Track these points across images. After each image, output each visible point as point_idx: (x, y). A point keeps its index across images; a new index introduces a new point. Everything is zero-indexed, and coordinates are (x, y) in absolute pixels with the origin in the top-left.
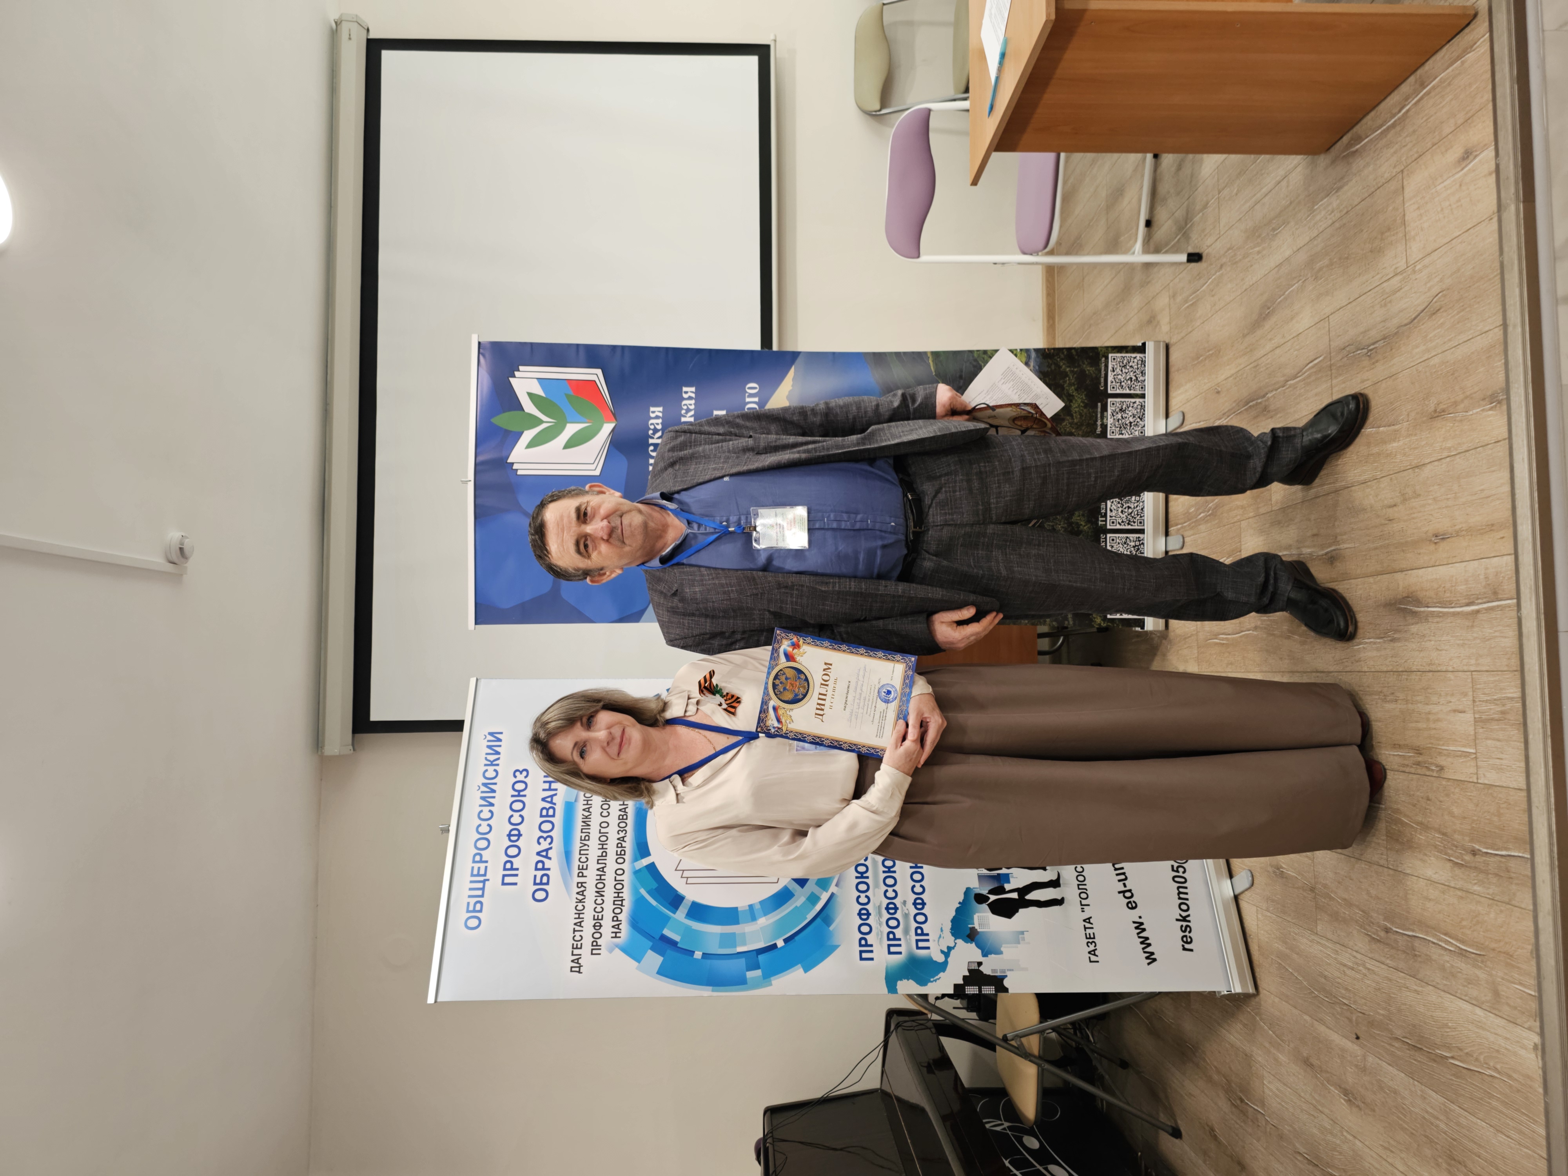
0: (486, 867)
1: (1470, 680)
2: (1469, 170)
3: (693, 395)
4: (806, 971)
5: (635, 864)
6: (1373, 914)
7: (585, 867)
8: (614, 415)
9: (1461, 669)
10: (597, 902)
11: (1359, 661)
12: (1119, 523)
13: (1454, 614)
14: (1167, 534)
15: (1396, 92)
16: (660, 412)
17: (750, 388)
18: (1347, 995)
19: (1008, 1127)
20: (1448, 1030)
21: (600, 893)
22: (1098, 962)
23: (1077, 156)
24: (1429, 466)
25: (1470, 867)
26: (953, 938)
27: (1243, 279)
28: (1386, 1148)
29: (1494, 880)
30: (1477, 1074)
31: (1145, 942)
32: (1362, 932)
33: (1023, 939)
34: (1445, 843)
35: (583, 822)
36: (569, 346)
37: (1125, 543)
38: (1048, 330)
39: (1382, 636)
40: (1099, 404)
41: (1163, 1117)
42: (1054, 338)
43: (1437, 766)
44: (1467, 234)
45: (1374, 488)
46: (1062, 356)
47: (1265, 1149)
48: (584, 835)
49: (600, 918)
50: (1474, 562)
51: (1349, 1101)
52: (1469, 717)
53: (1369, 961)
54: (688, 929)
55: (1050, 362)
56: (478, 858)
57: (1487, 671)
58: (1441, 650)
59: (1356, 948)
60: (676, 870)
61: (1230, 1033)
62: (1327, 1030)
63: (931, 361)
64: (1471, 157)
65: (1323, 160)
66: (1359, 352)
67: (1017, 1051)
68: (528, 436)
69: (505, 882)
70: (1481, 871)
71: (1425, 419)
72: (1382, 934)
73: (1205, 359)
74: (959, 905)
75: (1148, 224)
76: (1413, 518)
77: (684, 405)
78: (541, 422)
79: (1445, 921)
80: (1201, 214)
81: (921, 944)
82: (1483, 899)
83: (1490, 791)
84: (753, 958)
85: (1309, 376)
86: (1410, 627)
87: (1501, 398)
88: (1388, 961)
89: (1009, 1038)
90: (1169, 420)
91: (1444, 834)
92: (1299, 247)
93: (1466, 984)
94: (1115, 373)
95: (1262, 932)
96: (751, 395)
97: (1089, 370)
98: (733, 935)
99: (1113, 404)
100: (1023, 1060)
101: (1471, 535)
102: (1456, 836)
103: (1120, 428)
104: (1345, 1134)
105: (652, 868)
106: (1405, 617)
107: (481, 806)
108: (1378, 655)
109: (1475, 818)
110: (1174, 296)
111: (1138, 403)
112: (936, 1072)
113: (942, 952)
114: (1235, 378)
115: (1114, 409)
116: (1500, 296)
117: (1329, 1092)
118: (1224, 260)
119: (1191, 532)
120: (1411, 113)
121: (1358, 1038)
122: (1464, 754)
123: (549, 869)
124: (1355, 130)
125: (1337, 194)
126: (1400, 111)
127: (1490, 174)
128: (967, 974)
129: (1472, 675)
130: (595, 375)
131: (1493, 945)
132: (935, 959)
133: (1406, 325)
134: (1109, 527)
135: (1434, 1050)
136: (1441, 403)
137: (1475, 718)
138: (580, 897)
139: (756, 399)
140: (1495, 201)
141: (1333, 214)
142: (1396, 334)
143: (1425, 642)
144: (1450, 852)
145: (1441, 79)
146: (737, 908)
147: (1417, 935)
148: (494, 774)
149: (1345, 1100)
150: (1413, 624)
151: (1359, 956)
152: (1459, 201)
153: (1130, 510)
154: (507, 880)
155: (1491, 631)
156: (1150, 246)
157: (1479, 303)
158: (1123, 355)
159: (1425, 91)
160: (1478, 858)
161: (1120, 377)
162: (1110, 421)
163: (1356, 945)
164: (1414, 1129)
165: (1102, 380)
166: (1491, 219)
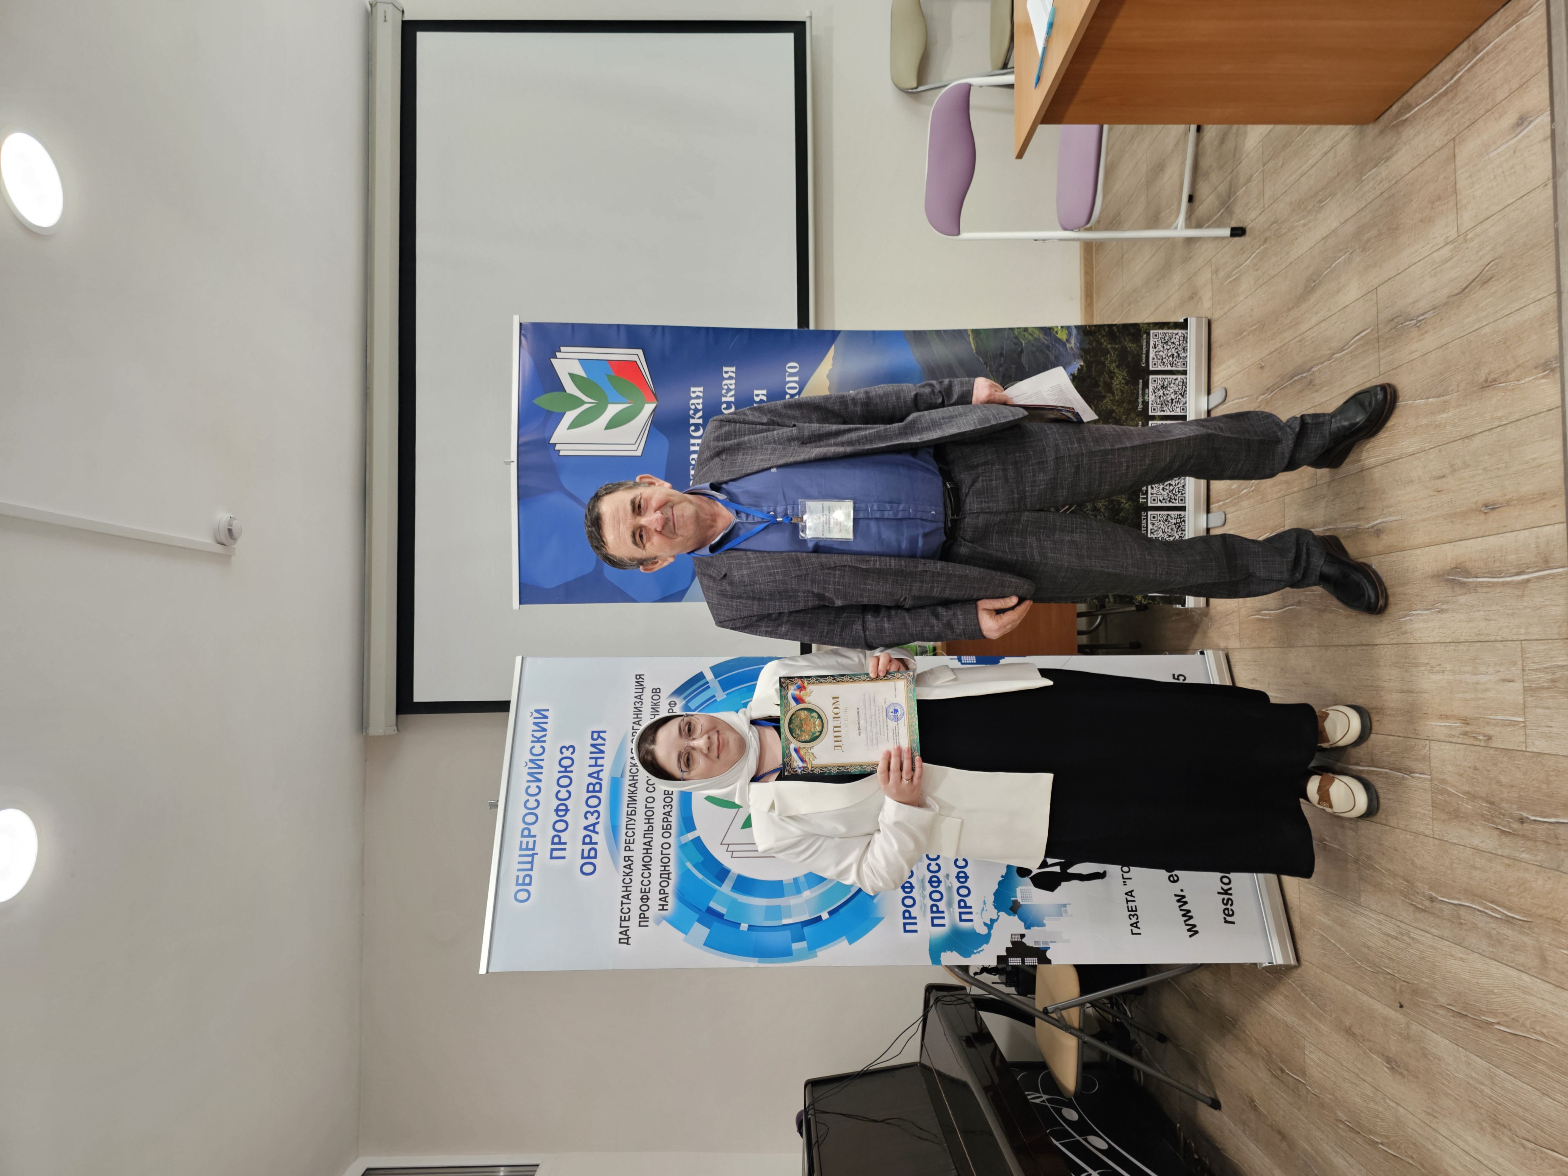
0: (535, 842)
1: (1519, 649)
2: (1524, 136)
3: (734, 375)
4: (851, 942)
5: (681, 838)
6: (1418, 884)
7: (631, 841)
8: (655, 396)
9: (1510, 638)
10: (644, 875)
11: (1405, 633)
12: (1160, 500)
13: (1504, 584)
14: (1208, 511)
15: (1448, 58)
16: (700, 392)
17: (790, 367)
18: (1391, 964)
19: (1048, 1100)
20: (1494, 996)
21: (646, 867)
22: (1140, 934)
23: (1119, 128)
24: (1479, 436)
25: (1518, 835)
26: (996, 911)
27: (1288, 253)
28: (1428, 1114)
29: (1543, 847)
30: (1523, 1039)
31: (1187, 915)
32: (1406, 902)
33: (1066, 912)
34: (1493, 812)
35: (629, 797)
36: (610, 326)
37: (1166, 520)
38: (1086, 308)
39: (1430, 607)
40: (1141, 381)
41: (1201, 1089)
42: (1092, 316)
43: (1485, 736)
44: (1520, 201)
45: (1423, 459)
46: (1103, 333)
47: (1306, 1118)
48: (630, 810)
49: (647, 891)
50: (1525, 531)
51: (1392, 1069)
52: (1518, 686)
53: (1413, 931)
54: (734, 902)
55: (1092, 339)
56: (526, 833)
57: (1537, 640)
58: (1490, 620)
59: (1401, 918)
60: (721, 844)
61: (1271, 1005)
62: (1370, 999)
63: (971, 339)
64: (1526, 123)
65: (1372, 130)
66: (1407, 323)
67: (1058, 1024)
68: (570, 416)
69: (554, 855)
70: (1529, 839)
71: (1475, 389)
72: (1427, 903)
73: (1249, 334)
74: (1001, 879)
75: (1191, 199)
76: (1463, 489)
77: (725, 385)
78: (583, 403)
79: (1491, 889)
80: (1244, 188)
81: (964, 917)
82: (1531, 867)
83: (1539, 759)
84: (799, 930)
85: (1356, 349)
86: (1458, 598)
87: (1554, 366)
88: (1433, 930)
89: (1049, 1011)
90: (1211, 396)
91: (1492, 803)
92: (1346, 218)
93: (1512, 950)
94: (1157, 349)
95: (1304, 904)
96: (791, 375)
97: (1130, 347)
98: (779, 907)
99: (1155, 381)
100: (1063, 1032)
101: (1522, 504)
102: (1504, 805)
103: (1162, 404)
104: (1388, 1101)
105: (698, 842)
106: (1453, 588)
107: (528, 781)
108: (1426, 626)
109: (1523, 786)
110: (1216, 271)
111: (1179, 380)
112: (977, 1045)
113: (985, 924)
114: (1280, 353)
115: (1155, 385)
116: (1554, 263)
117: (1372, 1061)
118: (1268, 234)
119: (1232, 509)
120: (1463, 80)
121: (1401, 1006)
122: (1513, 723)
123: (596, 843)
124: (1405, 98)
125: (1386, 164)
126: (1452, 78)
127: (1545, 139)
128: (1010, 946)
129: (1521, 644)
130: (636, 355)
131: (1541, 911)
132: (978, 931)
133: (1457, 295)
134: (1150, 504)
135: (1479, 1016)
136: (1492, 372)
137: (1524, 687)
138: (628, 871)
139: (796, 379)
140: (1550, 167)
141: (1381, 185)
142: (1446, 304)
143: (1474, 612)
144: (1497, 820)
145: (1495, 44)
146: (782, 881)
147: (1463, 903)
148: (541, 751)
149: (1387, 1067)
150: (1461, 595)
151: (1403, 925)
152: (1513, 167)
153: (1171, 488)
154: (555, 854)
155: (1541, 600)
156: (1193, 221)
157: (1532, 270)
158: (1165, 331)
159: (1478, 57)
160: (1526, 826)
161: (1161, 353)
162: (1151, 398)
163: (1400, 914)
164: (1458, 1095)
165: (1144, 357)
166: (1546, 185)
